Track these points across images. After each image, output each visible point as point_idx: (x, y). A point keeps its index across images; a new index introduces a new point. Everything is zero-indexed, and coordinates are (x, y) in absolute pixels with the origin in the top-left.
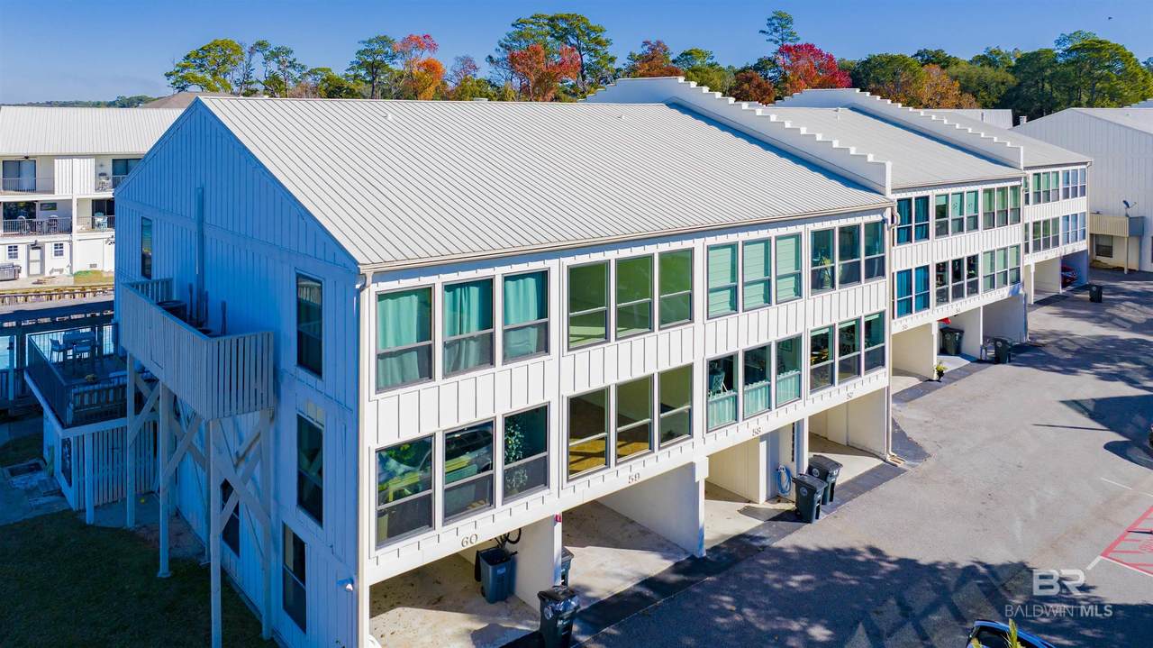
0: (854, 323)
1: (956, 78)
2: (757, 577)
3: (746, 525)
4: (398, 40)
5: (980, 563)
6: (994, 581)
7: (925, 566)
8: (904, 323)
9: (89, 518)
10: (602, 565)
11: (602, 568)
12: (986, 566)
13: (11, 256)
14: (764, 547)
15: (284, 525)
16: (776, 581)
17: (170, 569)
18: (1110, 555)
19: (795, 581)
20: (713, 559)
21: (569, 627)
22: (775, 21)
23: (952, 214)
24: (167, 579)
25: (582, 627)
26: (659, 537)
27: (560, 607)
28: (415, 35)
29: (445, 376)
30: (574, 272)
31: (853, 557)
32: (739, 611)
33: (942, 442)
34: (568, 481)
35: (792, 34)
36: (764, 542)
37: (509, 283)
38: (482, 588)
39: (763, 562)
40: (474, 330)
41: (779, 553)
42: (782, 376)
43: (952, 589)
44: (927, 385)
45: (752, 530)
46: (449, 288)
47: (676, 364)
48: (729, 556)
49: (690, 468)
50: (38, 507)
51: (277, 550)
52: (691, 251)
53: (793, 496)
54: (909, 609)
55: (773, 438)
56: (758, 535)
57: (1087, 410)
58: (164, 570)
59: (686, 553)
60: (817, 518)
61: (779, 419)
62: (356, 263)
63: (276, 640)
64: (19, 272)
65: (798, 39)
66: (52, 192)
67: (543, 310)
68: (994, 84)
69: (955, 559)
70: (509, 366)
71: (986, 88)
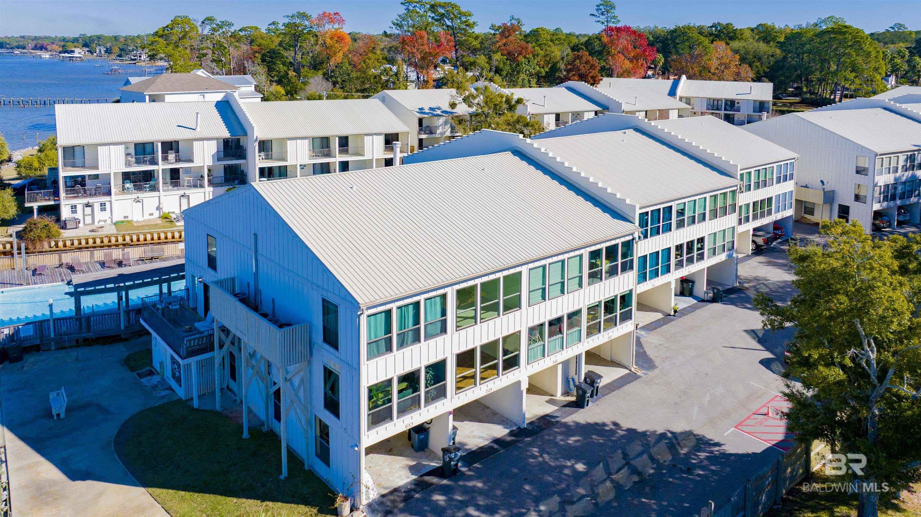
0: (614, 297)
1: (736, 52)
2: (552, 438)
3: (549, 409)
4: (315, 16)
5: (669, 431)
6: (674, 441)
7: (640, 432)
8: (653, 283)
9: (196, 404)
10: (472, 432)
11: (473, 433)
12: (672, 433)
13: (73, 212)
14: (557, 422)
15: (316, 416)
16: (562, 440)
17: (249, 434)
18: (739, 427)
19: (572, 440)
20: (530, 428)
21: (456, 465)
22: (601, 7)
23: (688, 214)
24: (249, 439)
25: (462, 464)
26: (502, 416)
27: (453, 456)
28: (328, 12)
29: (398, 349)
30: (460, 293)
31: (603, 427)
32: (541, 456)
33: (666, 358)
34: (456, 394)
35: (614, 17)
36: (558, 419)
37: (428, 301)
38: (412, 445)
39: (556, 430)
40: (411, 327)
41: (565, 425)
42: (570, 331)
43: (651, 445)
44: (668, 318)
45: (552, 412)
46: (399, 308)
47: (511, 331)
48: (538, 427)
49: (519, 383)
50: (163, 397)
51: (311, 429)
52: (520, 273)
53: (575, 394)
54: (627, 455)
55: (566, 364)
56: (554, 415)
57: (758, 336)
58: (245, 434)
59: (516, 425)
60: (587, 405)
61: (569, 353)
62: (359, 303)
63: (312, 470)
64: (79, 222)
65: (619, 21)
66: (97, 168)
67: (444, 313)
68: (766, 56)
69: (656, 429)
70: (427, 342)
71: (759, 60)
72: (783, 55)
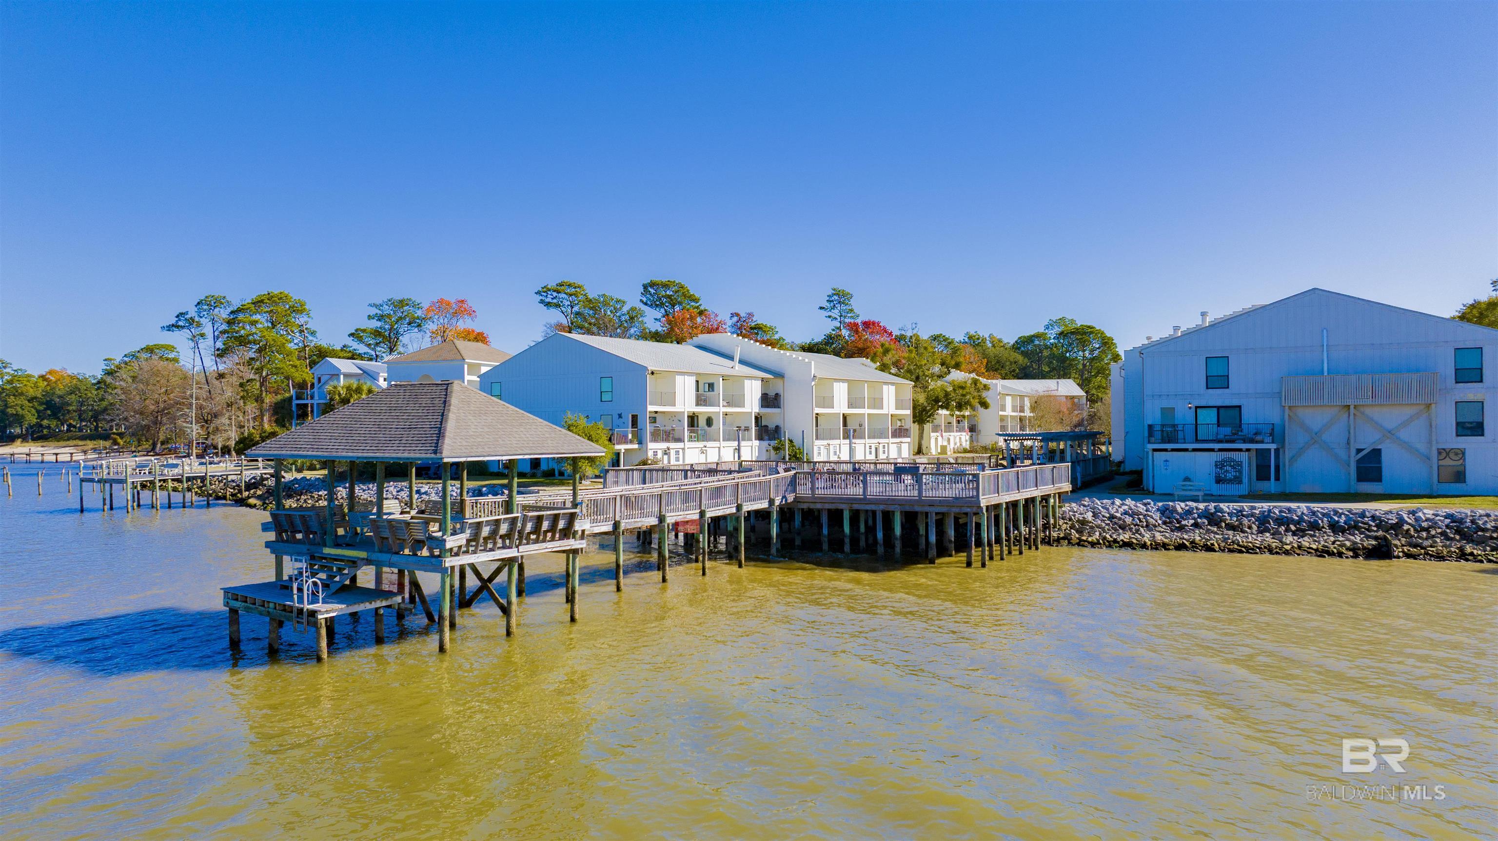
15: (1439, 450)
22: (834, 298)
35: (851, 311)
65: (859, 315)
66: (673, 404)
71: (1002, 367)
72: (1026, 360)
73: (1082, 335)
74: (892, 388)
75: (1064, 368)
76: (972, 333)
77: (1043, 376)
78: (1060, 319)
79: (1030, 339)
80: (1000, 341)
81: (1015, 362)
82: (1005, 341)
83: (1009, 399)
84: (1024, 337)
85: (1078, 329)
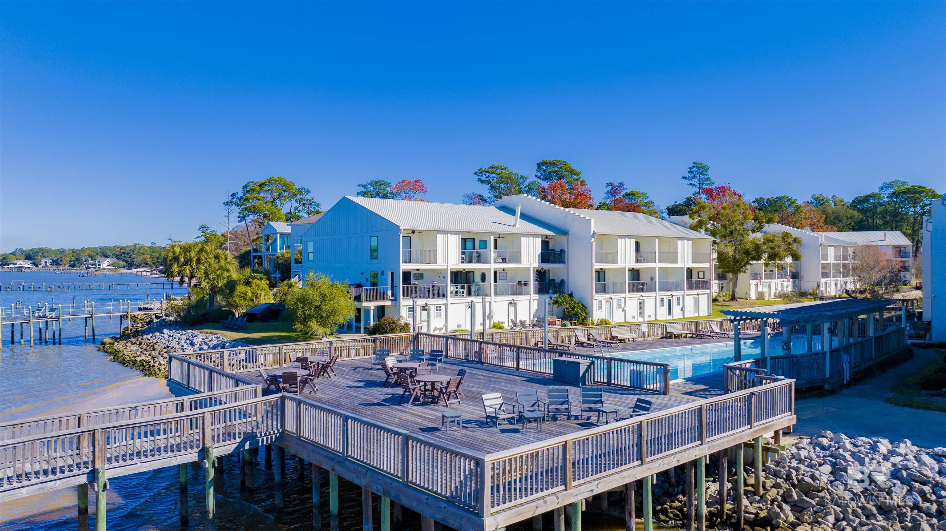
4: (393, 184)
13: (410, 316)
22: (694, 169)
35: (708, 179)
65: (714, 183)
66: (435, 262)
68: (845, 218)
71: (840, 221)
72: (861, 216)
73: (913, 194)
74: (688, 244)
75: (897, 222)
76: (818, 195)
77: (875, 228)
78: (894, 182)
79: (866, 199)
80: (841, 201)
81: (852, 217)
82: (846, 201)
83: (831, 251)
84: (861, 197)
85: (909, 189)
